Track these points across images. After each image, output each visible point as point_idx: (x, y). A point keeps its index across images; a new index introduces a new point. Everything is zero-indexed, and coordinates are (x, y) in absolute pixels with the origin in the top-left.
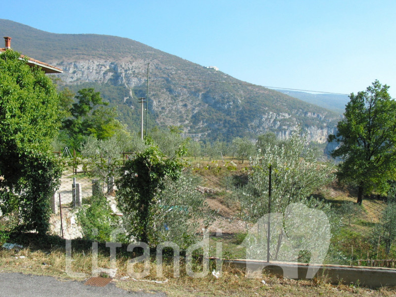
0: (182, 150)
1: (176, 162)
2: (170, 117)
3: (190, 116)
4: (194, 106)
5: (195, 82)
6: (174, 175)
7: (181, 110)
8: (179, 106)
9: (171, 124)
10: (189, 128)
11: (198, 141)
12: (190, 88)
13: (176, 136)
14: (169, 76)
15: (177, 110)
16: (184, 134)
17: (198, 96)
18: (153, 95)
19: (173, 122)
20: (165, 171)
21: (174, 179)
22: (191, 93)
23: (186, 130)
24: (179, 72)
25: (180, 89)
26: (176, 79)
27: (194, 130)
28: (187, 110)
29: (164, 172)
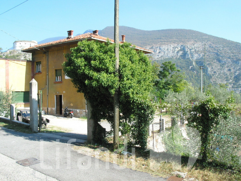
0: (230, 100)
1: (227, 107)
2: (219, 78)
3: (233, 77)
4: (236, 70)
5: (236, 54)
6: (225, 115)
7: (227, 73)
8: (225, 71)
9: (220, 82)
10: (232, 85)
11: (239, 93)
12: (232, 58)
13: (224, 90)
14: (218, 51)
15: (224, 73)
16: (229, 89)
17: (239, 63)
18: (208, 64)
19: (222, 81)
20: (219, 113)
21: (225, 118)
22: (233, 62)
23: (230, 86)
24: (225, 48)
25: (226, 59)
26: (223, 53)
27: (236, 86)
28: (231, 73)
29: (219, 114)
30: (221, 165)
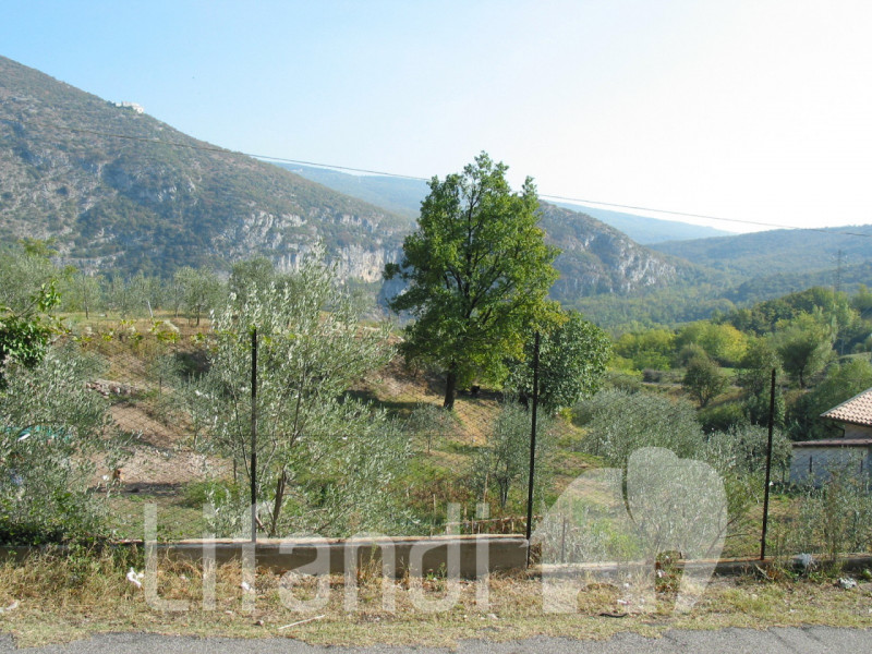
0: (48, 296)
1: (34, 323)
2: (24, 219)
3: (76, 216)
4: (85, 193)
5: (88, 137)
6: (28, 354)
7: (53, 201)
8: (47, 193)
9: (29, 235)
10: (72, 244)
11: (95, 275)
12: (74, 151)
13: (39, 262)
14: (20, 118)
15: (42, 202)
16: (59, 259)
17: (95, 170)
19: (34, 230)
20: (8, 345)
21: (30, 363)
22: (77, 162)
23: (65, 250)
24: (48, 110)
25: (49, 151)
26: (41, 128)
27: (85, 250)
28: (69, 203)
29: (5, 348)
30: (23, 535)
